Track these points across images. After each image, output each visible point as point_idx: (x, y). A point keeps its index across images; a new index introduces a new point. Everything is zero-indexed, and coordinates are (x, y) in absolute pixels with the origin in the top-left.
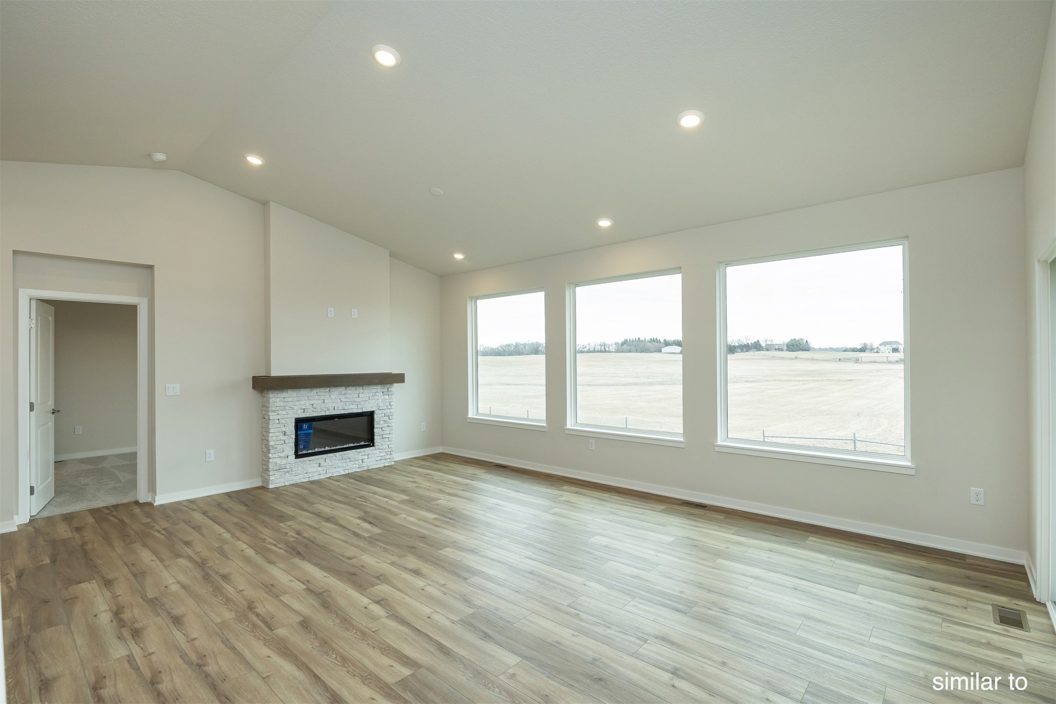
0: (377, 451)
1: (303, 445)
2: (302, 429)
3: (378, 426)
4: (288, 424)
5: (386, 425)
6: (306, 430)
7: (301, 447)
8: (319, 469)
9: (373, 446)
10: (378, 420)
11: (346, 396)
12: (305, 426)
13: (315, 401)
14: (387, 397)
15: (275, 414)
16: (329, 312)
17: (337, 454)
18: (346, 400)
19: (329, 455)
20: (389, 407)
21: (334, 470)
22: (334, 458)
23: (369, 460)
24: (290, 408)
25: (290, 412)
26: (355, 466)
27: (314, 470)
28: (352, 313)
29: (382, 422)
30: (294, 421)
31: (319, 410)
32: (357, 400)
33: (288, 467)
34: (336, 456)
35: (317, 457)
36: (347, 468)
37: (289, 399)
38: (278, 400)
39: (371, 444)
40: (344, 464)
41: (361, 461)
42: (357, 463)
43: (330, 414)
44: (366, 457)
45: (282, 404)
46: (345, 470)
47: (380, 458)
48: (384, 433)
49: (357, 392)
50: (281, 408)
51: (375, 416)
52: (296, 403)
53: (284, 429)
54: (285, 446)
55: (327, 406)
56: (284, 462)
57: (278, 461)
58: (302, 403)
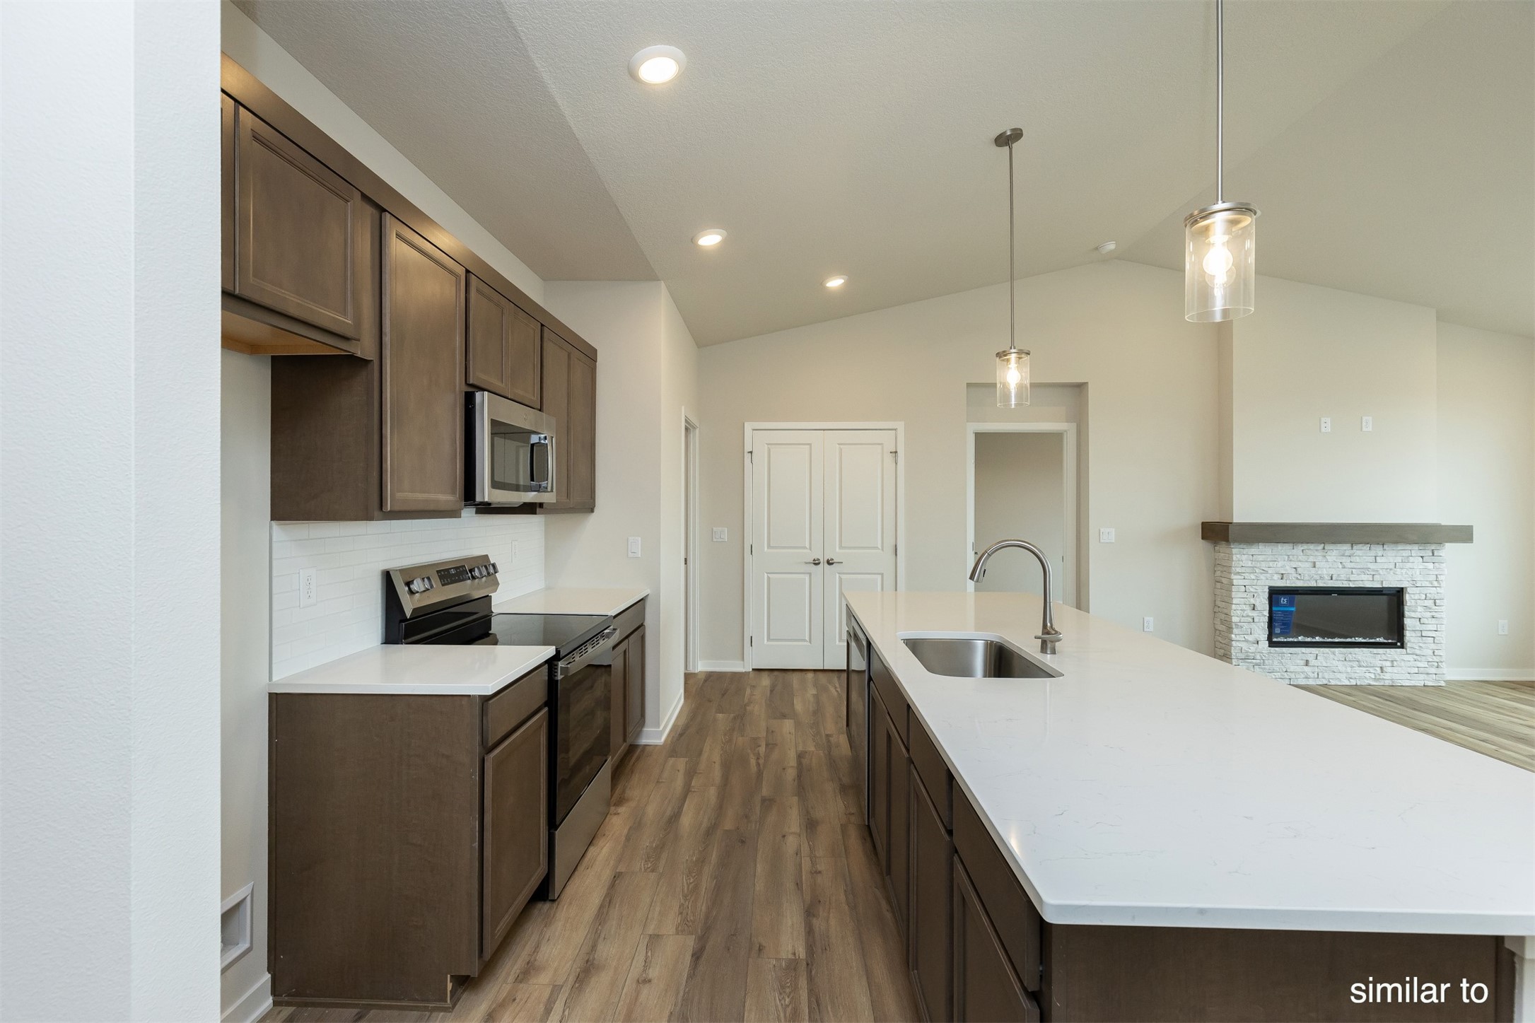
0: (1410, 658)
1: (1281, 629)
2: (1278, 604)
3: (1413, 615)
4: (1259, 595)
5: (1429, 615)
6: (1284, 606)
7: (1277, 630)
8: (1306, 669)
9: (1402, 647)
10: (1413, 604)
11: (1353, 559)
12: (1284, 600)
13: (1300, 564)
14: (1430, 566)
15: (1239, 577)
16: (1323, 425)
17: (1337, 650)
18: (1352, 565)
19: (1322, 649)
20: (1436, 584)
21: (1332, 675)
22: (1332, 656)
23: (1395, 670)
24: (1262, 571)
25: (1262, 577)
26: (1367, 675)
27: (1298, 669)
28: (1364, 424)
29: (1420, 609)
30: (1267, 590)
31: (1307, 578)
32: (1372, 566)
33: (1258, 657)
34: (1333, 653)
35: (1303, 650)
36: (1353, 675)
37: (1261, 558)
38: (1244, 557)
39: (1399, 644)
40: (1349, 669)
41: (1378, 669)
42: (1371, 670)
43: (1325, 585)
44: (1388, 664)
45: (1250, 564)
46: (1351, 678)
47: (1416, 670)
48: (1423, 627)
49: (1373, 553)
50: (1248, 570)
51: (1407, 597)
52: (1271, 564)
53: (1252, 601)
54: (1253, 626)
55: (1320, 572)
56: (1253, 648)
57: (1244, 646)
58: (1280, 564)
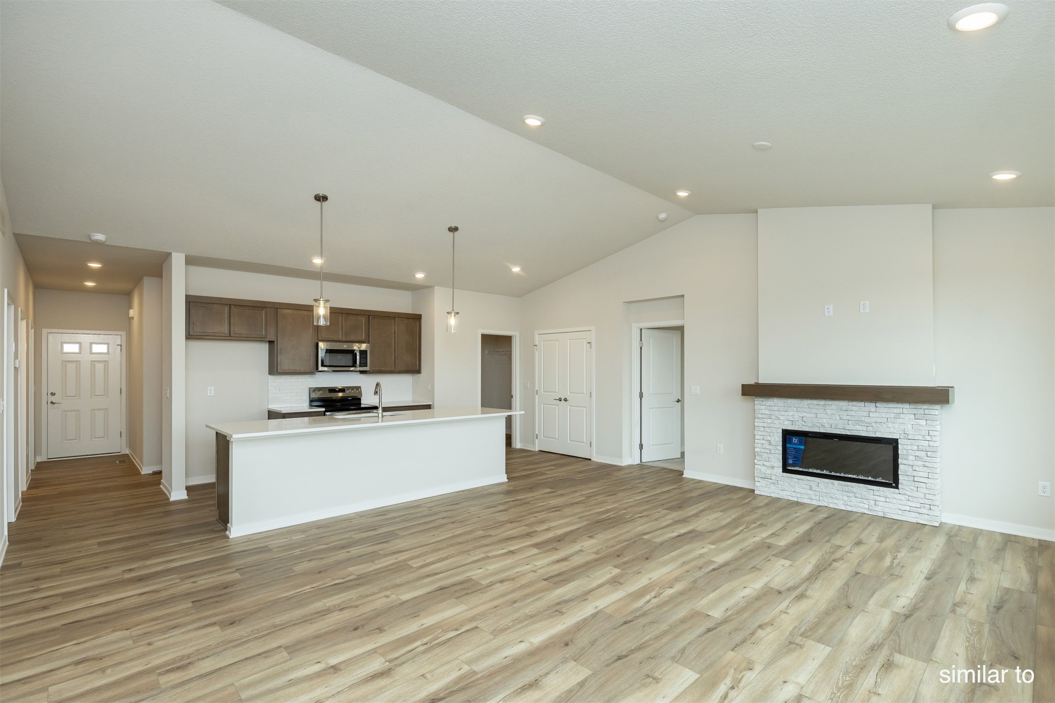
0: (903, 497)
1: (793, 461)
2: (791, 443)
3: (905, 462)
4: (773, 434)
5: (920, 463)
6: (795, 444)
7: (790, 461)
8: (810, 492)
9: (897, 487)
10: (905, 453)
11: (850, 413)
12: (795, 440)
13: (806, 415)
14: (923, 422)
15: (760, 421)
16: (826, 311)
17: (836, 482)
18: (848, 418)
19: (823, 480)
20: (928, 438)
21: (830, 500)
22: (831, 486)
23: (886, 505)
24: (776, 418)
25: (776, 422)
26: (861, 505)
27: (803, 491)
28: (862, 307)
29: (911, 458)
30: (781, 431)
31: (810, 425)
32: (867, 420)
33: (773, 478)
34: (833, 484)
35: (808, 478)
36: (849, 503)
37: (775, 408)
38: (763, 407)
39: (894, 485)
40: (845, 498)
41: (872, 503)
42: (865, 501)
43: (825, 432)
44: (883, 499)
45: (767, 412)
46: (847, 505)
47: (908, 508)
48: (915, 473)
49: (867, 409)
50: (766, 416)
51: (901, 446)
52: (783, 413)
53: (769, 438)
54: (770, 456)
55: (820, 421)
56: (769, 472)
57: (763, 469)
58: (790, 414)
